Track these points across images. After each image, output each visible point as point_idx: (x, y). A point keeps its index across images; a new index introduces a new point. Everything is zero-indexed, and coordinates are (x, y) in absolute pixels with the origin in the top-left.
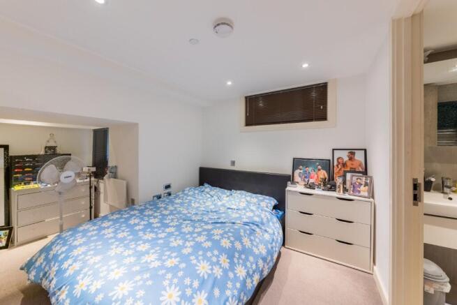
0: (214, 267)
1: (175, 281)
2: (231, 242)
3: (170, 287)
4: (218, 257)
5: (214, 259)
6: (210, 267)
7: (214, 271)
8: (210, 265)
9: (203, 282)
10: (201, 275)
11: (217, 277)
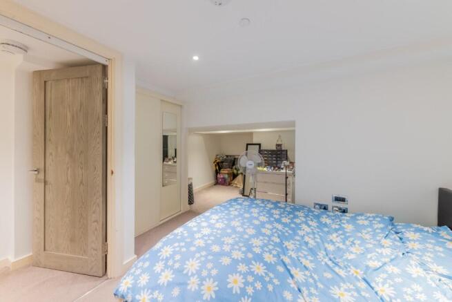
0: (196, 276)
1: (203, 259)
2: (243, 291)
3: (197, 259)
4: (210, 276)
5: (205, 273)
6: (194, 272)
7: (191, 278)
8: (197, 271)
9: (179, 271)
10: (185, 266)
11: (188, 284)
